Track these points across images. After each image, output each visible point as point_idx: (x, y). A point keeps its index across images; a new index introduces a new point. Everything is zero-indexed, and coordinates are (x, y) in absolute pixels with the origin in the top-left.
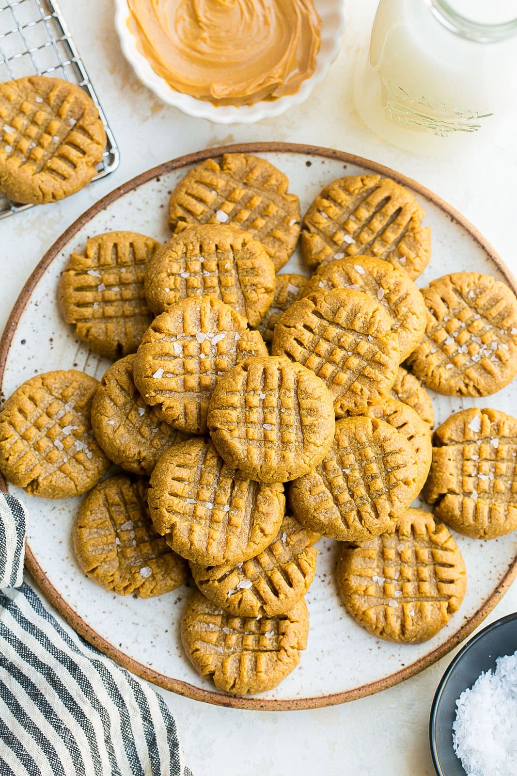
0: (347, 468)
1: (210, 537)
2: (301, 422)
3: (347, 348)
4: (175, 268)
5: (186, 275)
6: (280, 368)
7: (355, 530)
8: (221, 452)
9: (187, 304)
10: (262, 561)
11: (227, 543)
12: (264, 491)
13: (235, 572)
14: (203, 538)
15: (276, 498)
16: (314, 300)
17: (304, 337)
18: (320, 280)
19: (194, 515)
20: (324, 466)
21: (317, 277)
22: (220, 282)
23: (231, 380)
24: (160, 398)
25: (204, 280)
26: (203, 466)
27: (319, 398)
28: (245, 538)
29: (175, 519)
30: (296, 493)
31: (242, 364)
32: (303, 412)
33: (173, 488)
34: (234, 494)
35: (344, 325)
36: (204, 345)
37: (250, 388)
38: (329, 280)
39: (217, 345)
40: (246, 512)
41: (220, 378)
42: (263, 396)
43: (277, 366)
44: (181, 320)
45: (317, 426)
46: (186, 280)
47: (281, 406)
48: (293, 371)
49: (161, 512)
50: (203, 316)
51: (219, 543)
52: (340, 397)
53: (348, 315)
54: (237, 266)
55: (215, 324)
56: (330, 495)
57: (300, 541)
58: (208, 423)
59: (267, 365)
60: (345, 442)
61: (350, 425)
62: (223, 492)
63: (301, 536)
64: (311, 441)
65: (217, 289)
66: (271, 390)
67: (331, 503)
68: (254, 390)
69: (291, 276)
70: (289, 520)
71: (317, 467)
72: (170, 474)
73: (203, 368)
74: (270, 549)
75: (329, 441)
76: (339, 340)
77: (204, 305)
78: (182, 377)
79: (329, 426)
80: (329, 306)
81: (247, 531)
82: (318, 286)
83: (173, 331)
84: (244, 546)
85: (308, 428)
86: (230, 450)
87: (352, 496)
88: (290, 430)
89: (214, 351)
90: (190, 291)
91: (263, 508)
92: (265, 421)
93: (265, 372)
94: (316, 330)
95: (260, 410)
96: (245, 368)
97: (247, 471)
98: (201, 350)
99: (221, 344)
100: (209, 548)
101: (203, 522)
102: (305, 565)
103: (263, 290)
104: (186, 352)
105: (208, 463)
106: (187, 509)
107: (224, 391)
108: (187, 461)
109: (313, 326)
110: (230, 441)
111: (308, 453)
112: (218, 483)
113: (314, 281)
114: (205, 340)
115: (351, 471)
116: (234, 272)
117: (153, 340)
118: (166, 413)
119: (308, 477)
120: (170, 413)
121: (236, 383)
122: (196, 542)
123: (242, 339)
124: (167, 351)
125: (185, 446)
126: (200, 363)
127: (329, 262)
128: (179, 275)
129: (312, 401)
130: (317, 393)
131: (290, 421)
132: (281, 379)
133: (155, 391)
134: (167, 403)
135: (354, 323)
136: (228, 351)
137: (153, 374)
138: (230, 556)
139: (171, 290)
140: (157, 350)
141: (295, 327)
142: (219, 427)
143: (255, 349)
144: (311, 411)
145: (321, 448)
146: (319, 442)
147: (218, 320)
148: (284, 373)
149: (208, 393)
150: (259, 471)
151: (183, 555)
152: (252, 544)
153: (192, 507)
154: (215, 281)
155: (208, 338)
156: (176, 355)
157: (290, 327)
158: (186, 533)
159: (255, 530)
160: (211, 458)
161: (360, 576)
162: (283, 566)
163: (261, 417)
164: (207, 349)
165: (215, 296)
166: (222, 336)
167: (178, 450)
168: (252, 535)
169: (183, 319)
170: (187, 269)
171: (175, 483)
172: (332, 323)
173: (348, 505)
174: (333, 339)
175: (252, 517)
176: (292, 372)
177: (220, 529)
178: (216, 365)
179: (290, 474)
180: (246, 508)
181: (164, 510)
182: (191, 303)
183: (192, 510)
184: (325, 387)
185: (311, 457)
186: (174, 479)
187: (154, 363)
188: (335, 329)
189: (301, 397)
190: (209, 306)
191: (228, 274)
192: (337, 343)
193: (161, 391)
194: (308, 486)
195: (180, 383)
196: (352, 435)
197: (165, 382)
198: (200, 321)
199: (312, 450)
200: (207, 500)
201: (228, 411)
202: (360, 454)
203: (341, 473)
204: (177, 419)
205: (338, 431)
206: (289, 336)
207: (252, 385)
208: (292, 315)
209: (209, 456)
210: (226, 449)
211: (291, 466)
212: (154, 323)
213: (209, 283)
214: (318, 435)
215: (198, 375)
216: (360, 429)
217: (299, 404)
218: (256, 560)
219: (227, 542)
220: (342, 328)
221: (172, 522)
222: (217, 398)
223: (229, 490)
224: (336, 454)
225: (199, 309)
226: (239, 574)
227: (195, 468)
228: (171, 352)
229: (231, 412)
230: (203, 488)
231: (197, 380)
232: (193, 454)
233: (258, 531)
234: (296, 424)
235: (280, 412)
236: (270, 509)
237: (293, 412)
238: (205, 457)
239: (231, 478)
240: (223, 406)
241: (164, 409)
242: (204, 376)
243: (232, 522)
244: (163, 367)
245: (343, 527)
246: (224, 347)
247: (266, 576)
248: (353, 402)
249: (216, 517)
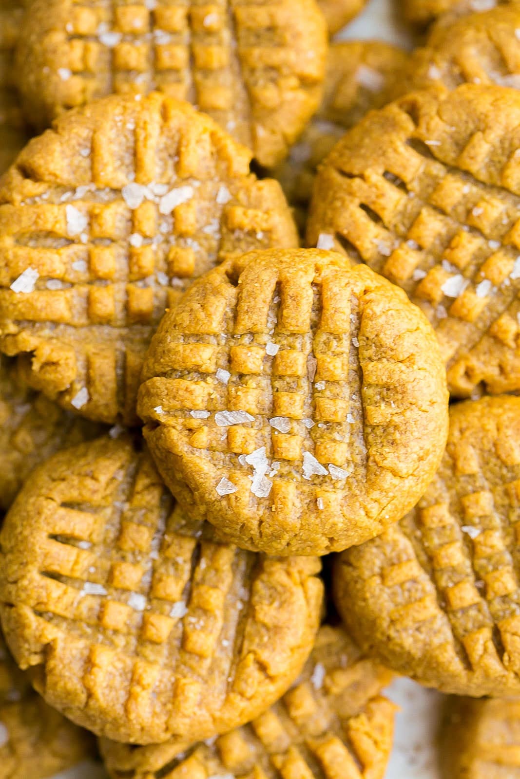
0: (473, 524)
1: (133, 679)
2: (364, 416)
3: (487, 231)
4: (86, 21)
5: (111, 40)
6: (319, 280)
7: (487, 675)
8: (168, 481)
9: (104, 114)
10: (262, 731)
11: (175, 695)
12: (271, 574)
13: (199, 755)
14: (118, 681)
15: (298, 592)
16: (414, 113)
17: (382, 201)
18: (432, 61)
19: (98, 622)
20: (418, 517)
21: (427, 53)
22: (192, 59)
23: (197, 306)
24: (28, 340)
25: (155, 53)
26: (127, 506)
27: (410, 360)
28: (219, 684)
29: (53, 633)
30: (348, 577)
31: (227, 266)
32: (368, 392)
33: (48, 561)
34: (198, 577)
35: (483, 176)
36: (140, 214)
37: (241, 329)
38: (454, 61)
39: (173, 214)
40: (226, 619)
41: (176, 295)
42: (272, 349)
43: (311, 276)
44: (86, 152)
45: (403, 428)
46: (113, 53)
47: (315, 374)
48: (348, 290)
49: (20, 615)
50: (140, 144)
51: (157, 694)
52: (465, 351)
53: (493, 153)
54: (234, 22)
55: (171, 163)
56: (429, 587)
57: (356, 686)
58: (139, 408)
59: (288, 274)
60: (472, 463)
61: (485, 421)
62: (171, 570)
63: (359, 673)
64: (387, 463)
65: (186, 76)
66: (293, 334)
67: (431, 608)
68: (253, 334)
69: (369, 47)
70: (331, 636)
71: (400, 523)
72: (42, 524)
73: (135, 269)
74: (284, 704)
75: (431, 464)
76: (469, 212)
77: (145, 116)
78: (84, 290)
79: (431, 426)
80: (448, 129)
81: (226, 665)
82: (425, 77)
83: (65, 176)
84: (216, 702)
85: (379, 432)
86: (186, 477)
87: (483, 592)
88: (337, 437)
89: (165, 228)
90: (120, 77)
91: (266, 612)
92: (274, 409)
93: (279, 289)
94: (415, 186)
95: (265, 382)
96: (233, 278)
97: (227, 530)
98: (133, 226)
99: (181, 212)
100: (132, 706)
101: (121, 641)
102: (365, 744)
103: (294, 82)
104: (96, 229)
105: (138, 500)
106: (84, 610)
107: (177, 333)
108: (87, 495)
109: (407, 176)
110: (188, 457)
111: (376, 495)
112: (162, 547)
113: (418, 62)
114: (145, 200)
115: (484, 531)
116: (226, 35)
117: (17, 197)
118: (41, 376)
119: (378, 542)
120: (50, 376)
121: (208, 316)
122: (100, 692)
123: (235, 201)
124: (49, 227)
125: (85, 455)
126: (131, 256)
127: (458, 15)
128: (97, 38)
129: (391, 366)
130: (406, 347)
131: (335, 413)
132: (319, 308)
133: (18, 322)
134: (45, 352)
135: (508, 172)
136: (200, 230)
137: (13, 280)
138: (182, 725)
139: (75, 73)
140: (26, 222)
141: (362, 177)
142: (163, 420)
143: (265, 226)
144: (389, 390)
145: (409, 483)
146: (404, 467)
147: (178, 153)
148: (327, 294)
149: (147, 330)
150: (255, 532)
151: (71, 717)
152: (236, 698)
153: (95, 603)
154: (181, 55)
155: (150, 197)
156: (71, 235)
157: (351, 176)
158: (77, 667)
159: (245, 666)
160: (147, 488)
161: (498, 763)
162: (313, 744)
163: (267, 400)
164: (148, 224)
165: (179, 91)
166: (186, 192)
167: (69, 463)
168: (237, 678)
169: (93, 150)
170: (114, 24)
171: (56, 548)
172: (453, 169)
173: (473, 613)
174: (455, 209)
175: (241, 633)
176: (347, 293)
177: (162, 660)
178: (169, 263)
179: (331, 540)
180: (226, 609)
181: (27, 613)
182: (114, 110)
183: (96, 612)
184: (427, 328)
185: (384, 501)
186: (54, 537)
187: (16, 256)
188: (459, 184)
189: (367, 354)
190: (157, 117)
191: (213, 40)
192: (462, 218)
193: (33, 322)
194: (378, 562)
195: (79, 303)
196: (488, 446)
197: (41, 301)
198: (135, 154)
199: (386, 486)
200: (133, 588)
201: (185, 383)
202: (507, 493)
203: (458, 536)
204: (69, 391)
205: (457, 433)
206: (347, 198)
207: (246, 322)
208: (359, 146)
209: (142, 482)
210: (179, 476)
211: (334, 525)
212: (24, 156)
213: (166, 60)
214: (402, 451)
215: (122, 286)
216: (509, 432)
217: (360, 373)
218: (251, 729)
219: (175, 692)
220: (477, 182)
221: (45, 641)
222: (160, 350)
223: (187, 567)
224: (449, 488)
225: (130, 126)
226: (206, 758)
227: (108, 511)
228: (60, 229)
229: (193, 387)
230: (123, 558)
231: (121, 296)
232: (103, 478)
233: (252, 669)
234: (350, 419)
235: (314, 391)
236: (283, 616)
237: (346, 391)
238: (133, 484)
239: (193, 537)
240: (174, 370)
241: (36, 367)
242: (137, 289)
243: (190, 646)
244: (38, 266)
245: (456, 665)
246: (190, 220)
247: (272, 766)
248: (495, 362)
249: (151, 632)
